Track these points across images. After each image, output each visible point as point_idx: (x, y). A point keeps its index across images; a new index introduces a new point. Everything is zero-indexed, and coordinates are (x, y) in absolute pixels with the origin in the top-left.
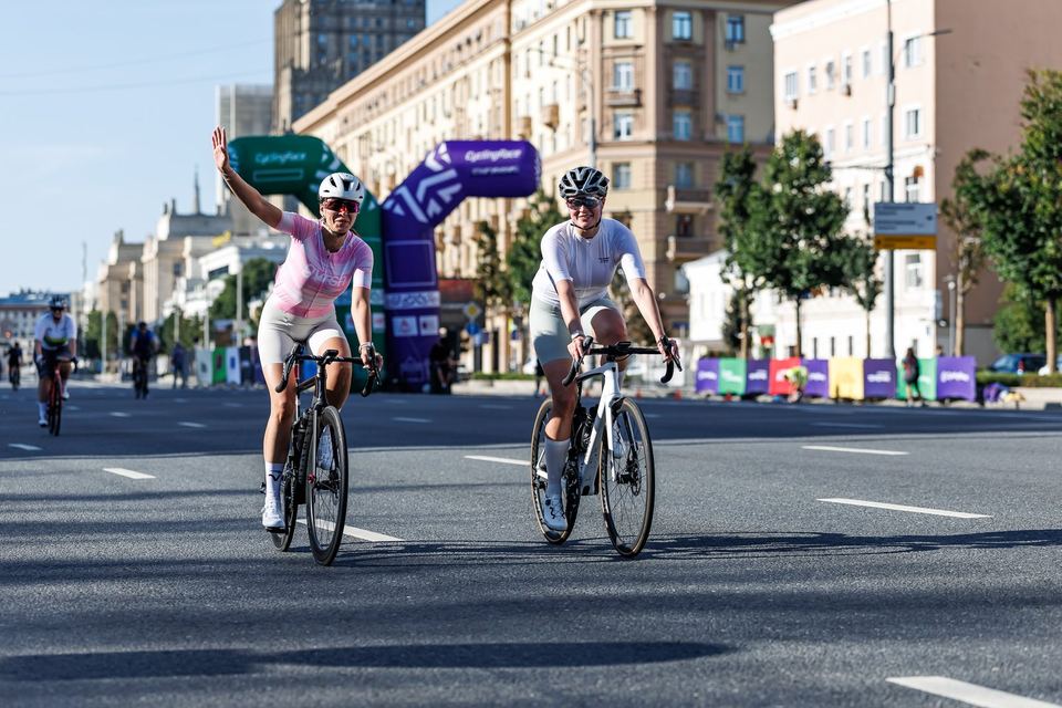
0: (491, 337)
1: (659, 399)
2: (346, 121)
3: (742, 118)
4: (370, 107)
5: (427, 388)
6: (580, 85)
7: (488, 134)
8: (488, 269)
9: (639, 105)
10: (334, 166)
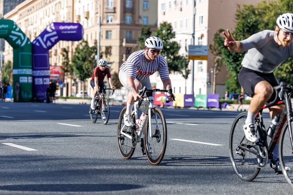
0: (66, 85)
1: (119, 106)
2: (21, 15)
3: (147, 17)
4: (29, 11)
5: (45, 101)
6: (96, 6)
7: (67, 20)
8: (66, 64)
9: (115, 12)
10: (17, 30)
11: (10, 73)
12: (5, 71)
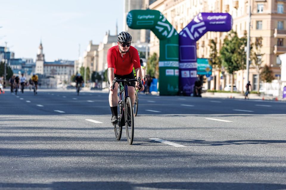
0: (214, 78)
1: (270, 100)
2: (167, 5)
4: (175, 1)
5: (192, 95)
7: (215, 10)
8: (213, 56)
9: (266, 1)
10: (164, 20)
11: (156, 65)
12: (151, 63)
